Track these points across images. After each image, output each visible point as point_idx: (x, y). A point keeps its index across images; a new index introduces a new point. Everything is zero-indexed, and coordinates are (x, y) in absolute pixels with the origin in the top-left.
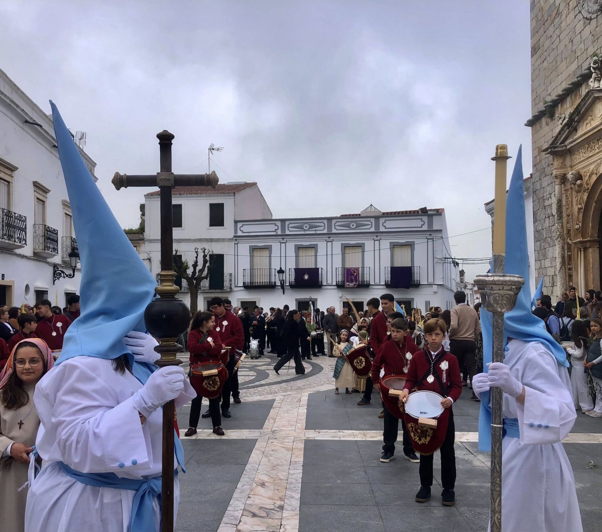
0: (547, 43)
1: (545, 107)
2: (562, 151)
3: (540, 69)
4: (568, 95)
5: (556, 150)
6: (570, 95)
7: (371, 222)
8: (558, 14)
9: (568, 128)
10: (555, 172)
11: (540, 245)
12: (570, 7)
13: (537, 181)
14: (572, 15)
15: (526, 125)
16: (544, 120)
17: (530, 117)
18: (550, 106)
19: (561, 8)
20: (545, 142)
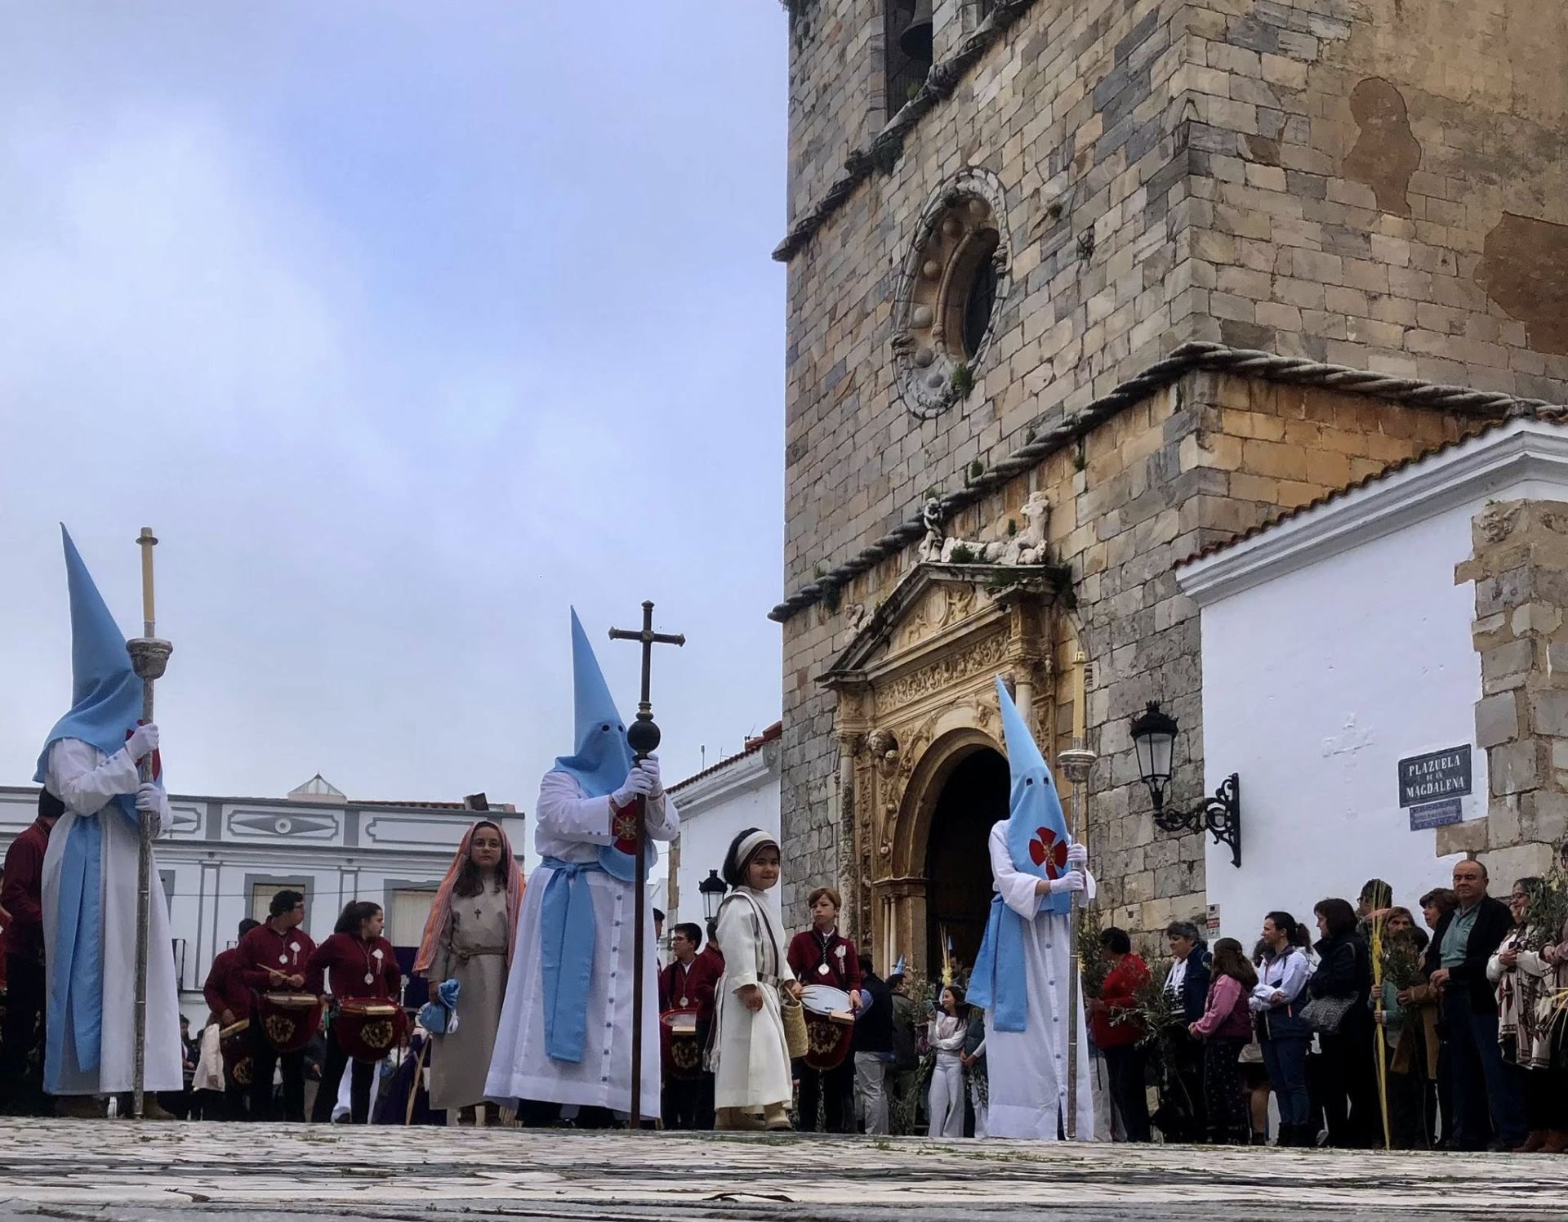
0: (825, 445)
1: (818, 583)
2: (857, 684)
3: (806, 499)
4: (872, 566)
5: (846, 679)
6: (875, 567)
7: (334, 820)
8: (852, 388)
9: (872, 637)
10: (840, 729)
11: (797, 892)
12: (880, 381)
13: (793, 747)
14: (883, 398)
15: (771, 617)
16: (814, 612)
17: (781, 601)
18: (832, 583)
19: (860, 379)
20: (815, 662)
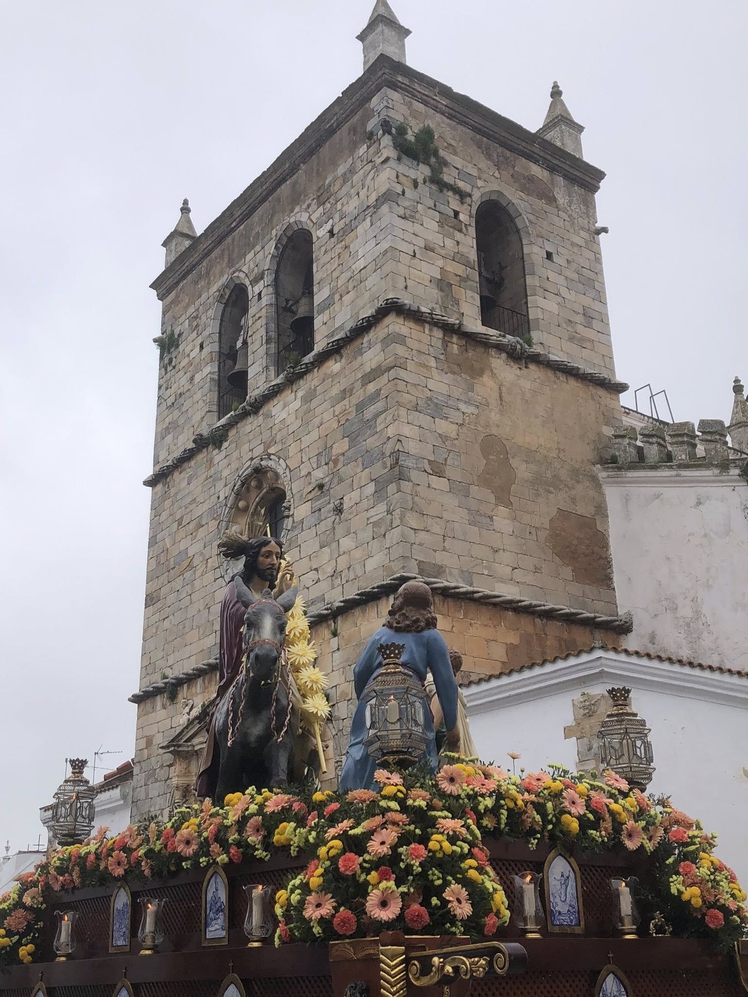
0: (171, 598)
1: (163, 683)
2: (188, 752)
3: (157, 628)
4: (200, 676)
5: (179, 749)
6: (202, 678)
8: (191, 567)
9: (199, 723)
10: (175, 781)
12: (209, 565)
13: (141, 787)
14: (210, 576)
15: (130, 700)
16: (159, 700)
17: (137, 691)
18: (173, 684)
19: (196, 562)
20: (159, 732)
